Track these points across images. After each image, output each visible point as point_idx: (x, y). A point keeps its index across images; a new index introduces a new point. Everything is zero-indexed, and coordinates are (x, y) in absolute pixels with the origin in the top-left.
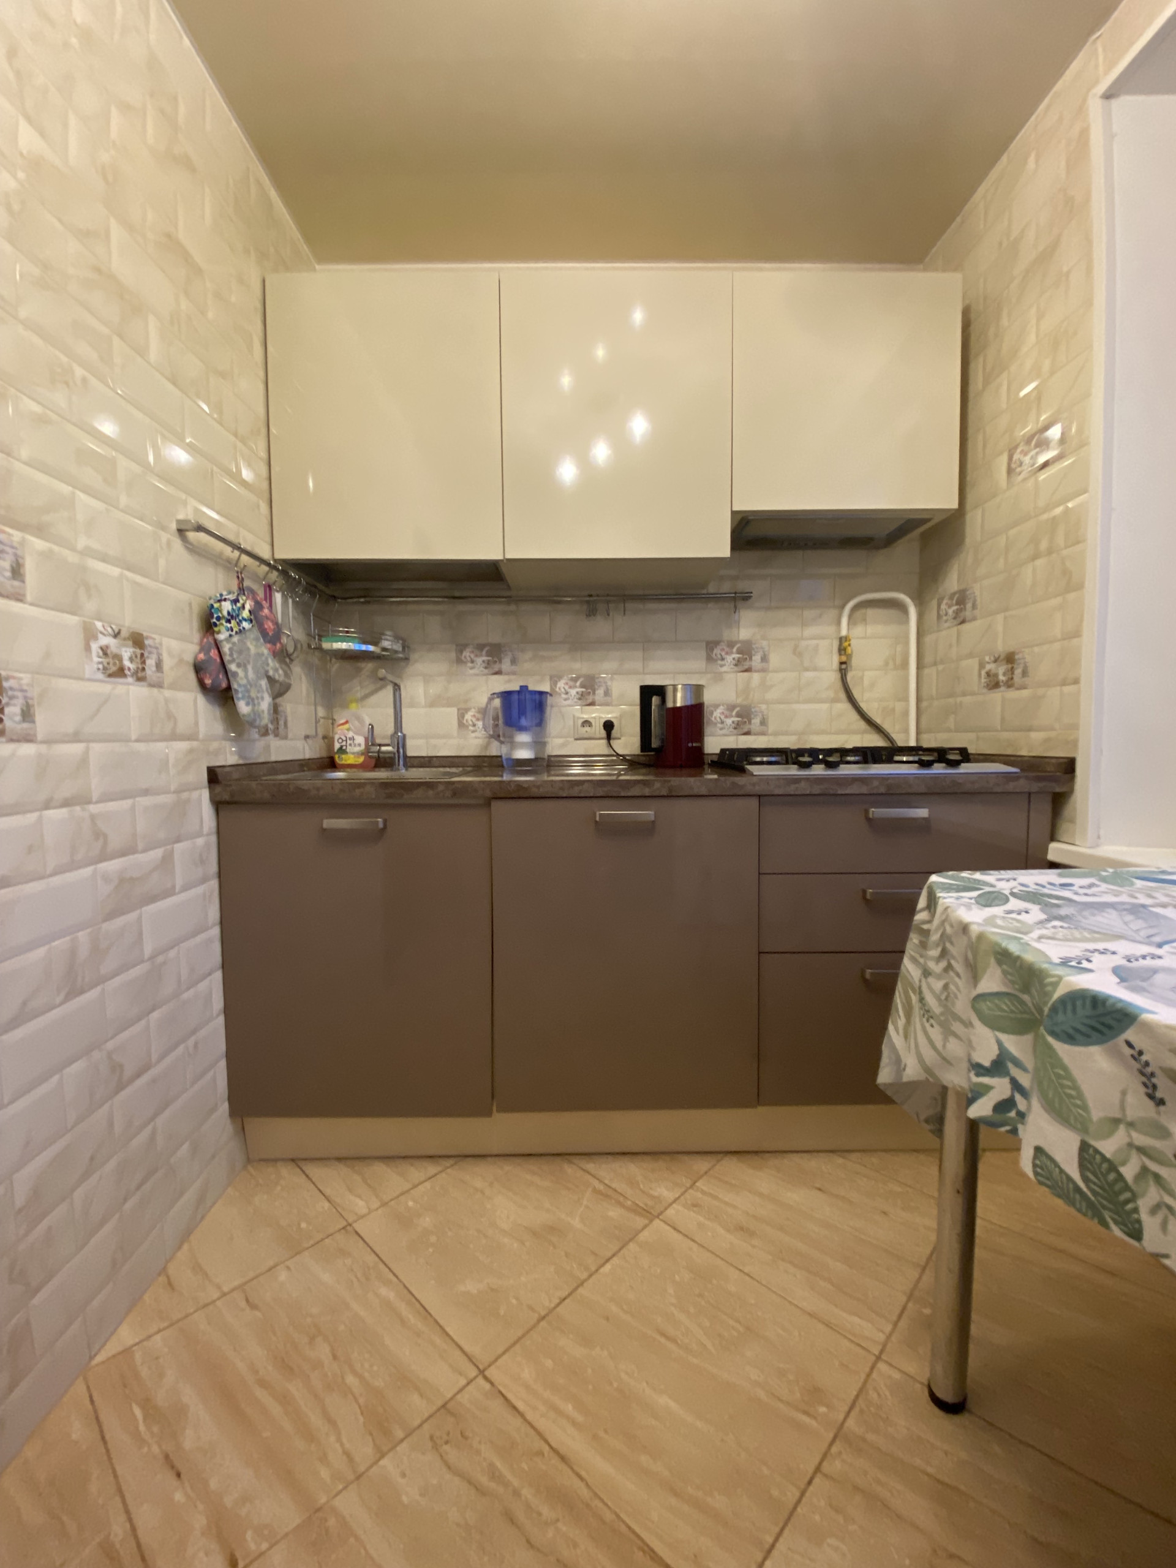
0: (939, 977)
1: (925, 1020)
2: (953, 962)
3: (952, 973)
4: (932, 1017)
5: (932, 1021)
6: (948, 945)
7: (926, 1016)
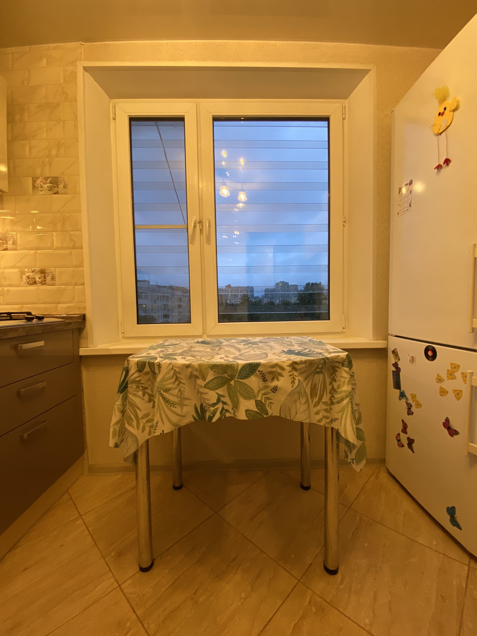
0: (175, 388)
1: (172, 408)
2: (181, 380)
3: (181, 385)
4: (175, 405)
5: (175, 406)
6: (178, 375)
7: (172, 406)
